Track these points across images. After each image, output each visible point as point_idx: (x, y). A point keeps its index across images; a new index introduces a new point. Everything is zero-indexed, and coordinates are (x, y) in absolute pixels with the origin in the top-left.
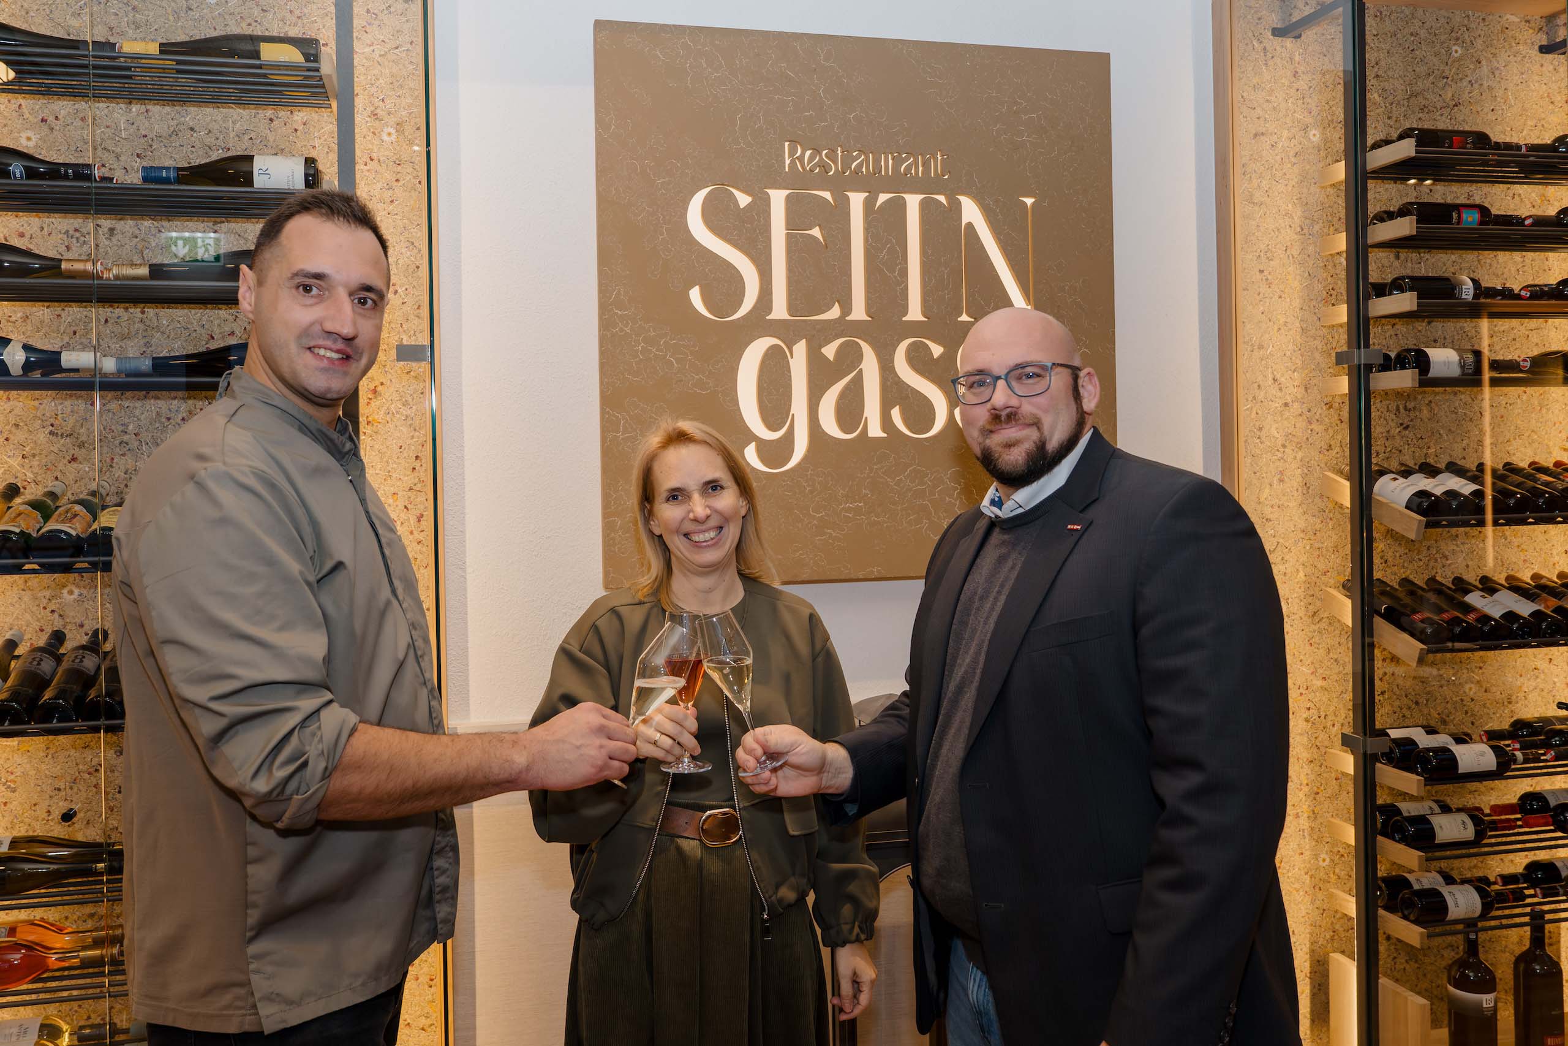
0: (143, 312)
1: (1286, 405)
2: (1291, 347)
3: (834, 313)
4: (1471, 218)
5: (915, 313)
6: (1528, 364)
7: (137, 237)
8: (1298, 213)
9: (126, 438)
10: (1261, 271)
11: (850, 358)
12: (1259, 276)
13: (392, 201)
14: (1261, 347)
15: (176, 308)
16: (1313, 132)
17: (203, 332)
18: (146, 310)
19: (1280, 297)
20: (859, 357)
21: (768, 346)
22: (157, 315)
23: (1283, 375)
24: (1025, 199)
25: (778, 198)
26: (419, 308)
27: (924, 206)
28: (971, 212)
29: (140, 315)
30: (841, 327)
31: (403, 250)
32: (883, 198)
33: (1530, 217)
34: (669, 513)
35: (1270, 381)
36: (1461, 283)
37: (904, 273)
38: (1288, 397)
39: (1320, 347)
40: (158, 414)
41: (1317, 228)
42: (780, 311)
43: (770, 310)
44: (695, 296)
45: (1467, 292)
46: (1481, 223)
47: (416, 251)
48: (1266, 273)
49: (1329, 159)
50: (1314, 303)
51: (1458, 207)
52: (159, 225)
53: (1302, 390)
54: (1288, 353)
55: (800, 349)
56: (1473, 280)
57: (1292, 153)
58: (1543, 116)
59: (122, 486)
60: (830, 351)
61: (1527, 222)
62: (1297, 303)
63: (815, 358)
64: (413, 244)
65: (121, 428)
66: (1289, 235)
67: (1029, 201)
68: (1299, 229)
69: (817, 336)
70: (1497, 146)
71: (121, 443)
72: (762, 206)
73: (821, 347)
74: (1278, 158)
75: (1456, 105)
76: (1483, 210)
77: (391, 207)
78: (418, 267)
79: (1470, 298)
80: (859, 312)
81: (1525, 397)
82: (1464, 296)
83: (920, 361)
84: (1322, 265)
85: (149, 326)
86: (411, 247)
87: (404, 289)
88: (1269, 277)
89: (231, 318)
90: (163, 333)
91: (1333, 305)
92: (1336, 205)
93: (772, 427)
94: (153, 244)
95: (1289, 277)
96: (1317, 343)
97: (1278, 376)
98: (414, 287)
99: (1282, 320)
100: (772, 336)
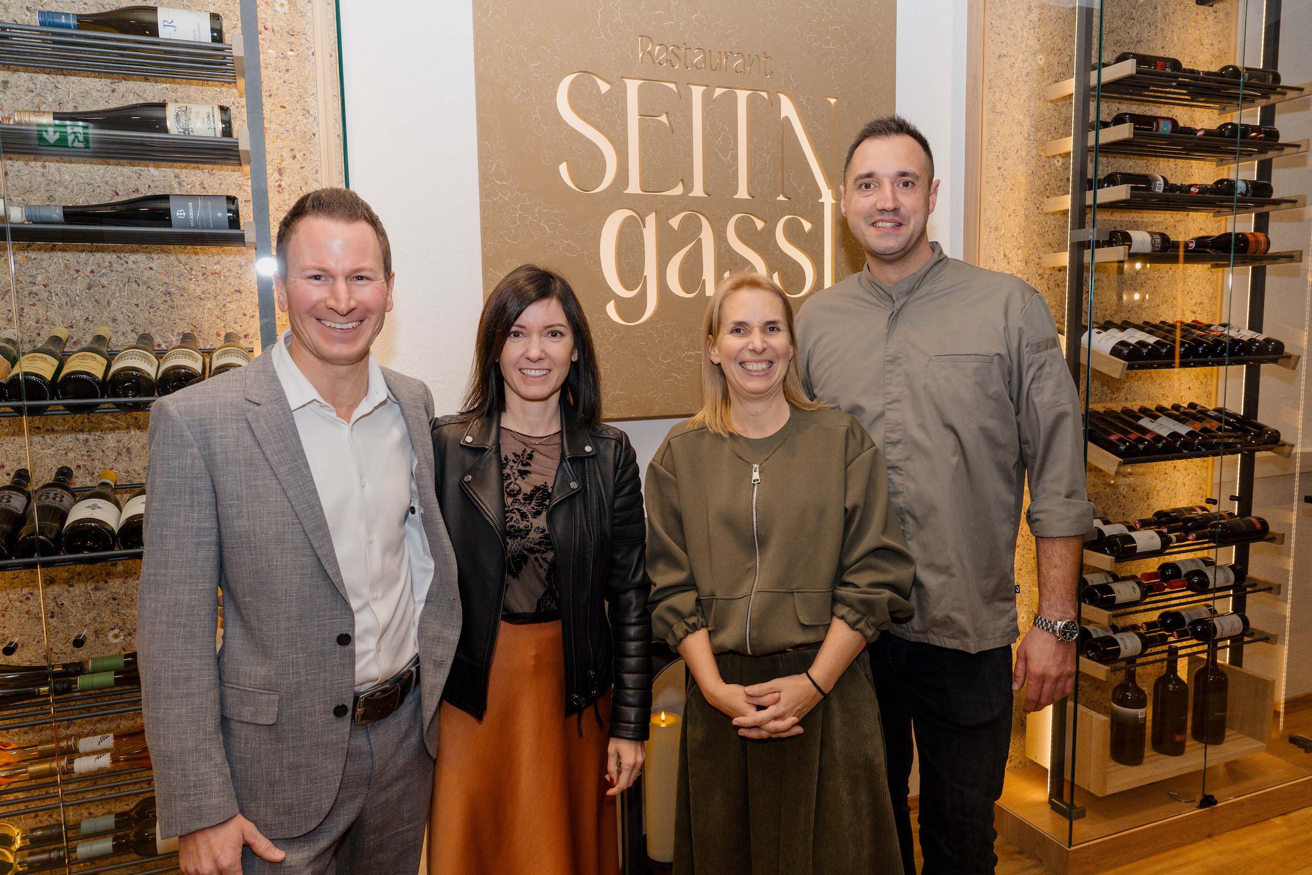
0: (44, 167)
2: (1017, 230)
3: (678, 190)
4: (1165, 128)
5: (743, 193)
6: (1193, 245)
7: (32, 92)
8: (1027, 123)
9: (35, 289)
10: (999, 168)
11: (690, 231)
12: (997, 172)
13: (287, 70)
14: (996, 229)
15: (79, 163)
16: (1040, 57)
17: (107, 188)
18: (47, 164)
19: (1012, 190)
20: (700, 228)
21: (623, 217)
22: (59, 170)
23: (1010, 252)
24: (830, 100)
25: (633, 87)
26: (317, 172)
27: (751, 101)
28: (788, 109)
29: (40, 169)
30: (684, 202)
31: (300, 118)
32: (719, 91)
33: (1202, 129)
34: (731, 343)
35: (1002, 257)
36: (1156, 180)
37: (735, 158)
38: (1013, 269)
39: (1037, 230)
40: (66, 266)
41: (1039, 135)
42: (634, 187)
43: (626, 184)
44: (563, 169)
45: (1159, 188)
46: (1172, 132)
47: (312, 119)
48: (1002, 170)
49: (1050, 81)
50: (1035, 195)
51: (1156, 119)
52: (54, 81)
53: (1023, 264)
54: (1015, 235)
55: (651, 220)
56: (1162, 177)
57: (1024, 73)
58: (1195, 55)
59: (34, 335)
60: (675, 222)
61: (1199, 134)
62: (1023, 194)
63: (663, 229)
64: (309, 112)
65: (29, 279)
66: (1019, 140)
67: (833, 101)
68: (1027, 135)
69: (665, 210)
70: (1185, 70)
71: (30, 294)
72: (619, 94)
73: (668, 218)
74: (1015, 76)
75: (1138, 42)
76: (1174, 122)
77: (286, 76)
78: (314, 135)
79: (1161, 191)
80: (698, 191)
81: (1170, 273)
82: (1157, 190)
83: (747, 234)
84: (1041, 165)
85: (51, 180)
86: (307, 115)
87: (302, 154)
88: (1004, 173)
89: (135, 176)
90: (66, 188)
91: (1048, 197)
92: (1053, 118)
93: (628, 287)
94: (50, 99)
95: (1018, 174)
96: (1035, 227)
97: (1007, 253)
98: (311, 153)
99: (1013, 208)
100: (628, 208)
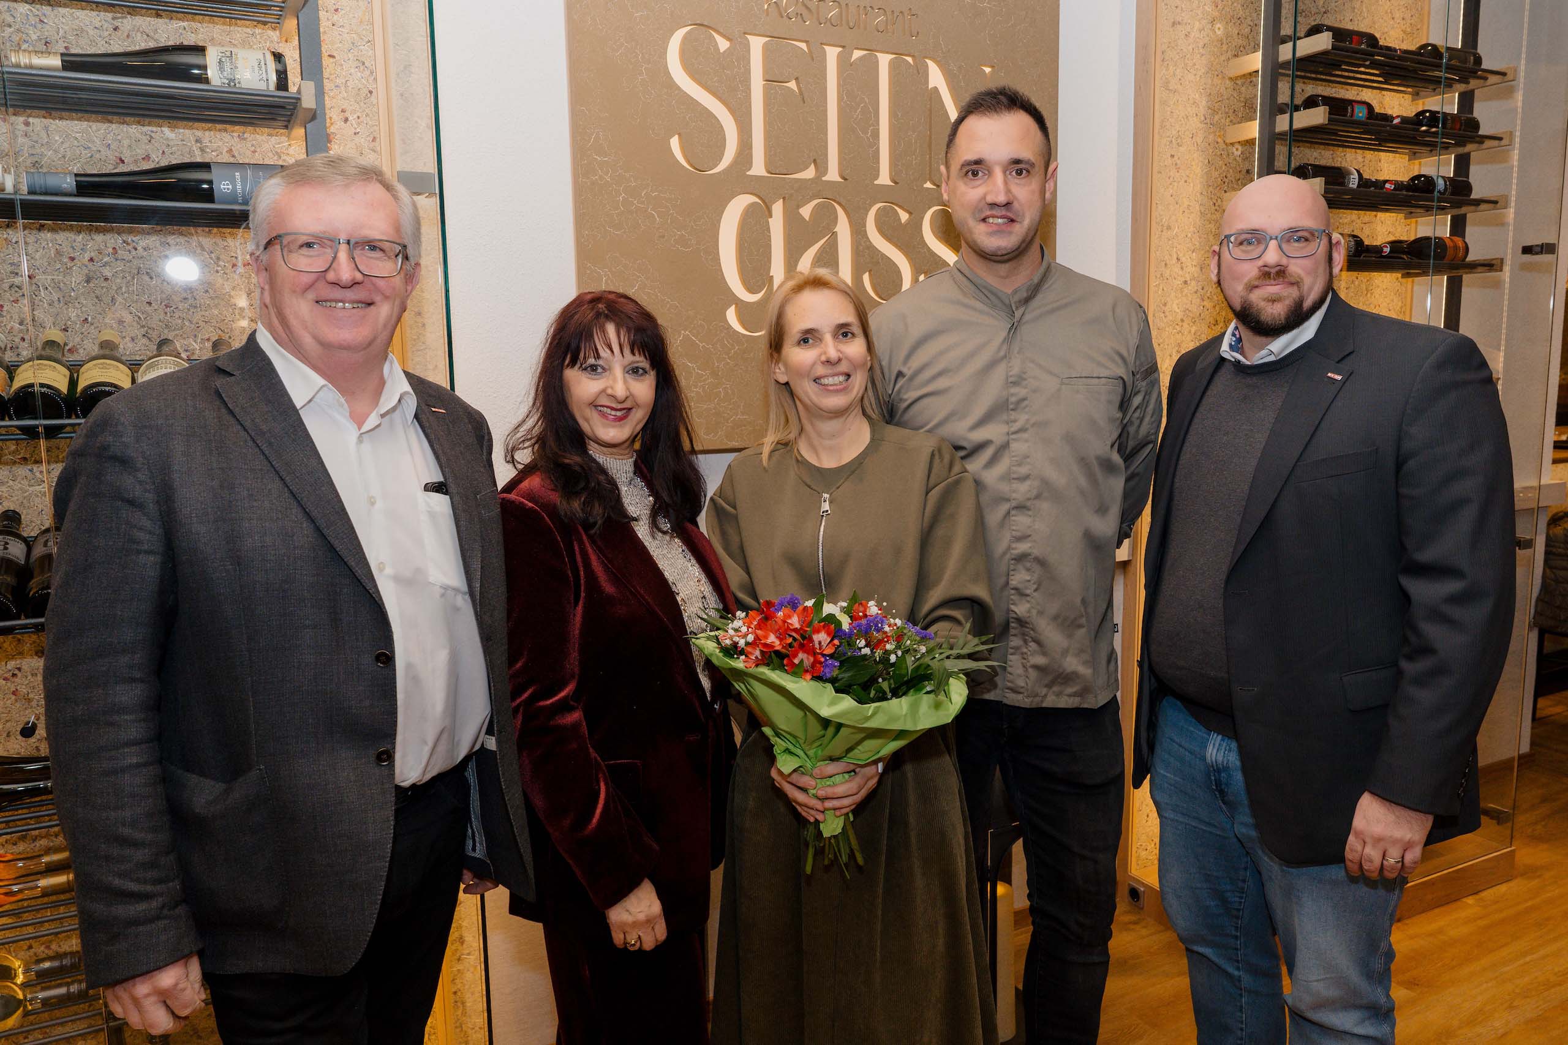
0: (27, 124)
1: (1186, 282)
2: (1192, 229)
3: (810, 173)
4: (1361, 113)
5: (884, 178)
6: (1387, 250)
7: (10, 26)
8: (1203, 103)
9: (17, 280)
10: (1172, 156)
11: (824, 224)
12: (1169, 161)
13: (336, 10)
14: (1169, 228)
15: (73, 119)
16: (1218, 25)
17: (109, 153)
18: (31, 120)
19: (1186, 182)
20: (835, 220)
21: (745, 204)
22: (46, 128)
23: (1184, 256)
24: (985, 68)
25: (757, 44)
26: (374, 140)
27: (893, 65)
28: (936, 78)
29: (22, 127)
30: (817, 188)
31: (353, 71)
32: (857, 54)
33: (1398, 117)
34: (799, 356)
35: (1174, 260)
36: (1349, 173)
37: (876, 135)
38: (1187, 275)
39: (1213, 230)
40: (58, 252)
41: (1217, 118)
42: (758, 168)
43: (749, 164)
44: (675, 143)
45: (1353, 183)
46: (1367, 118)
47: (367, 73)
48: (1176, 158)
49: (1229, 53)
50: (1211, 189)
51: (1351, 102)
52: (39, 13)
53: (1198, 269)
54: (1189, 235)
55: (778, 208)
56: (1358, 171)
57: (1201, 44)
58: (1386, 30)
59: (17, 340)
60: (806, 212)
61: (1396, 121)
62: (1198, 188)
63: (792, 218)
64: (364, 64)
65: (9, 268)
66: (1195, 124)
67: (988, 70)
68: (1203, 118)
69: (794, 197)
70: (1381, 48)
71: (11, 287)
72: (741, 53)
73: (799, 207)
74: (1190, 48)
75: (1325, 13)
76: (1370, 107)
77: (335, 17)
78: (371, 92)
79: (1355, 186)
80: (833, 174)
81: (1357, 283)
82: (1351, 186)
83: (889, 229)
84: (1219, 153)
85: (36, 142)
86: (362, 68)
87: (355, 116)
88: (1178, 162)
89: (145, 139)
90: (56, 151)
91: (1225, 192)
92: (1232, 98)
93: (752, 290)
94: (34, 37)
95: (1193, 163)
96: (1212, 226)
97: (1181, 255)
98: (367, 115)
99: (1186, 203)
100: (751, 194)
